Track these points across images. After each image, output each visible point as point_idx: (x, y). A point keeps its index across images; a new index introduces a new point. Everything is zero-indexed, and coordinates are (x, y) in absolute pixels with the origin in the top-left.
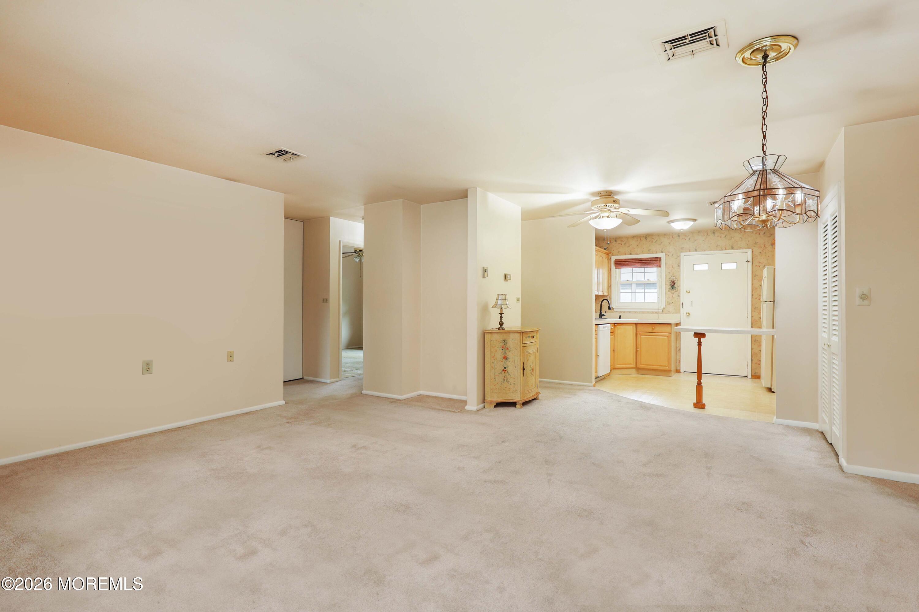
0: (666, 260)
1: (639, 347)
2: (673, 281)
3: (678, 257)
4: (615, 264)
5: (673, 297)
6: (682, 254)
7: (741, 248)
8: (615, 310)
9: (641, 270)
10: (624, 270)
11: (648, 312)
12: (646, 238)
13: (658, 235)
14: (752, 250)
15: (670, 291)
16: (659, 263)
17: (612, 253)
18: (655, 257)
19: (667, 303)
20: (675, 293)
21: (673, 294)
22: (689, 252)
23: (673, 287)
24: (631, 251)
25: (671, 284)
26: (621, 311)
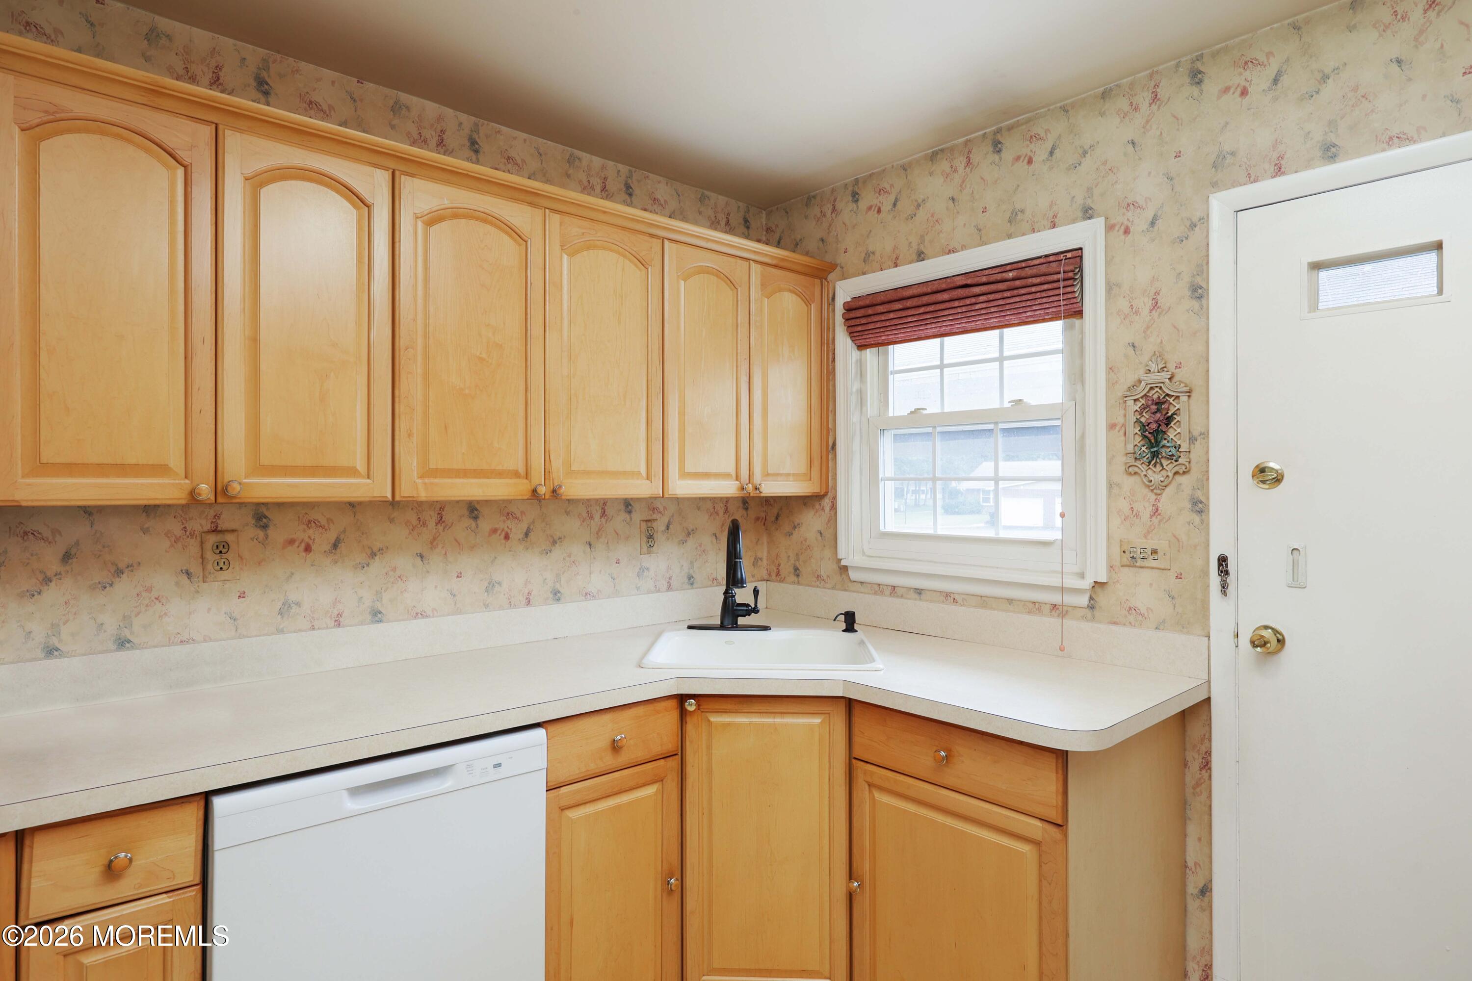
0: (1109, 262)
1: (864, 866)
2: (1159, 403)
3: (1193, 226)
4: (847, 322)
5: (1156, 511)
6: (1222, 203)
8: (853, 575)
10: (902, 354)
11: (1010, 601)
13: (1065, 109)
15: (1139, 471)
16: (1069, 289)
17: (838, 262)
18: (1046, 256)
19: (1117, 550)
20: (1174, 484)
21: (1156, 494)
22: (1273, 177)
23: (1158, 446)
24: (922, 237)
25: (1143, 420)
26: (879, 585)
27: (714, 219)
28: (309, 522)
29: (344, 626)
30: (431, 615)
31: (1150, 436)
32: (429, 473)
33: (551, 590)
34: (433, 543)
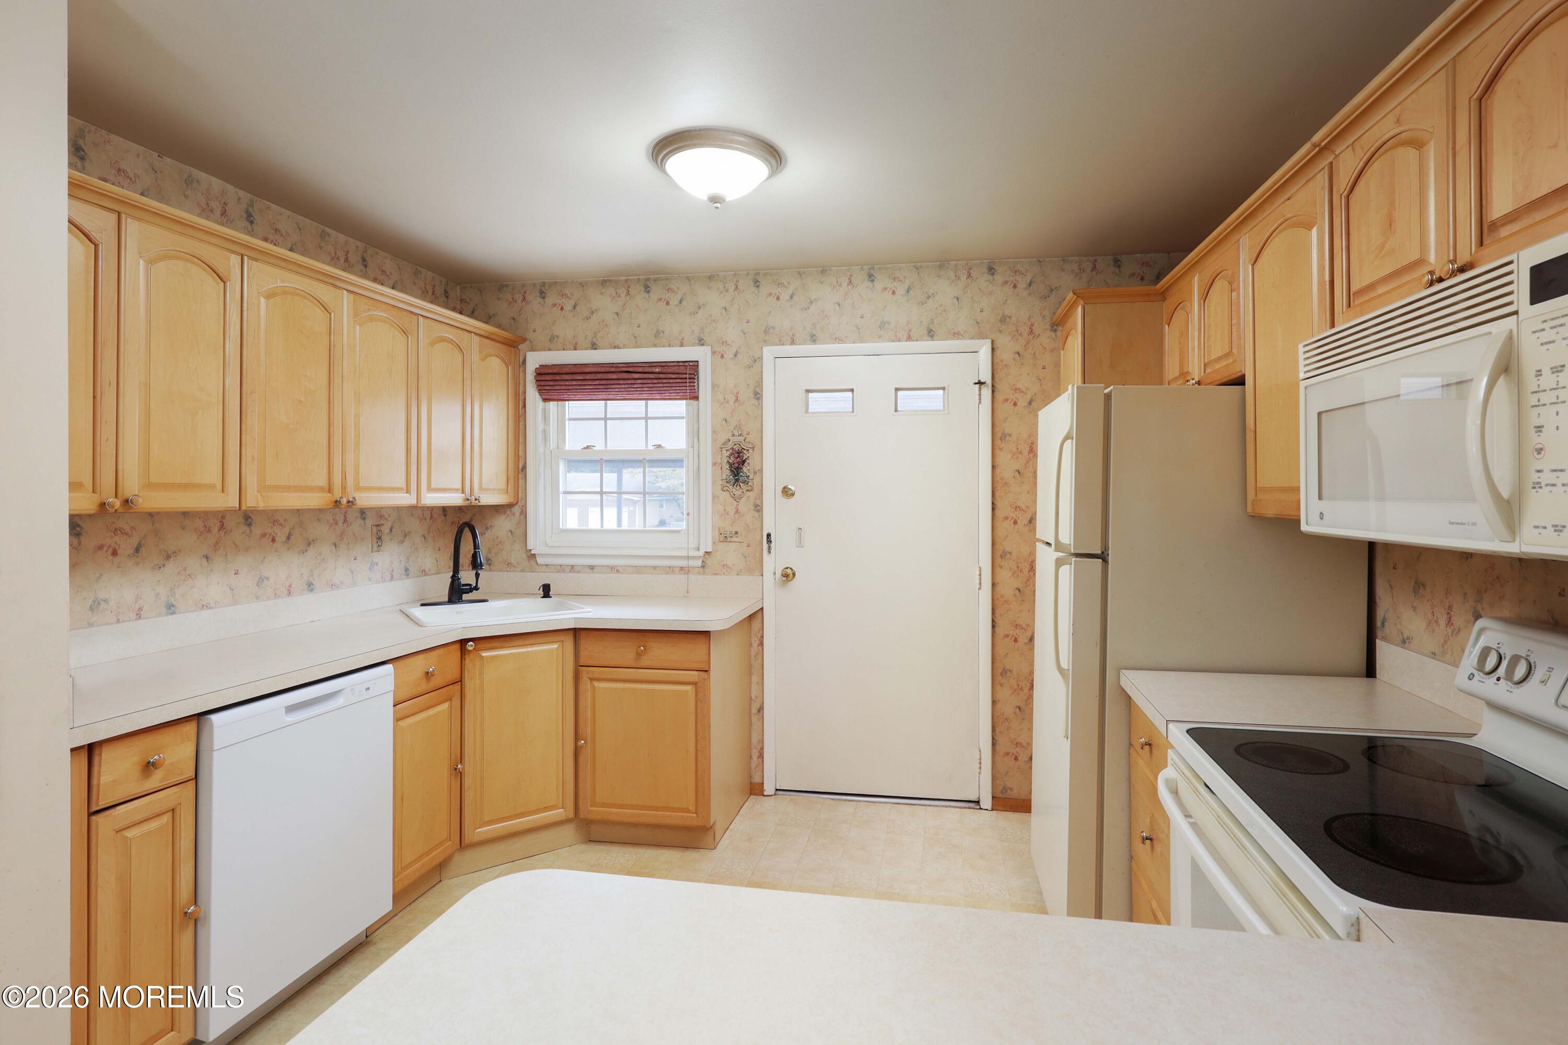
0: (713, 372)
2: (739, 453)
3: (755, 361)
4: (537, 381)
6: (768, 352)
7: (956, 335)
8: (540, 560)
9: (633, 407)
10: (575, 408)
11: (655, 568)
12: (647, 289)
13: (688, 279)
14: (993, 341)
15: (729, 489)
16: (692, 384)
17: (528, 337)
18: (677, 362)
19: (717, 533)
20: (746, 495)
21: (737, 502)
22: (790, 345)
23: (738, 476)
24: (595, 334)
25: (731, 461)
26: (561, 565)
27: (424, 289)
28: (116, 530)
29: (144, 619)
30: (214, 606)
31: (734, 470)
32: (264, 488)
33: (306, 582)
34: (216, 546)
